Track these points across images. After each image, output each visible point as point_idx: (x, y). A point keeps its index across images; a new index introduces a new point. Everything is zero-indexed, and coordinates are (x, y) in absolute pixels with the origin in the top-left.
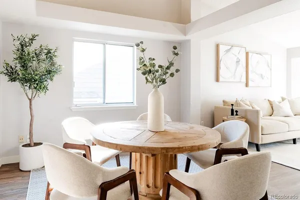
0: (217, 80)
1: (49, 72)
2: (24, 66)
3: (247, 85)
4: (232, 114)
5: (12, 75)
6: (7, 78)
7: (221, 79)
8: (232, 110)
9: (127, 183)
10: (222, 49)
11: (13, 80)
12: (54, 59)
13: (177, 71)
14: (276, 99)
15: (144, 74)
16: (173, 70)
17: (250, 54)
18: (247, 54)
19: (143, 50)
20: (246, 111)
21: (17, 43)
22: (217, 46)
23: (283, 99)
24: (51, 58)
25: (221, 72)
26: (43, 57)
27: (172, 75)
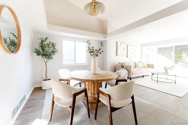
0: (117, 55)
1: (53, 52)
2: (43, 50)
3: (127, 57)
4: (122, 67)
5: (38, 53)
6: (36, 54)
7: (118, 55)
8: (122, 66)
9: (84, 93)
10: (119, 44)
11: (39, 55)
12: (55, 47)
13: (102, 52)
14: (137, 62)
15: (90, 53)
16: (100, 51)
17: (128, 46)
18: (127, 45)
19: (90, 44)
20: (127, 66)
21: (40, 40)
22: (117, 43)
23: (139, 62)
24: (54, 46)
25: (118, 52)
26: (51, 46)
27: (100, 53)
